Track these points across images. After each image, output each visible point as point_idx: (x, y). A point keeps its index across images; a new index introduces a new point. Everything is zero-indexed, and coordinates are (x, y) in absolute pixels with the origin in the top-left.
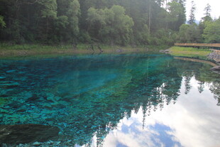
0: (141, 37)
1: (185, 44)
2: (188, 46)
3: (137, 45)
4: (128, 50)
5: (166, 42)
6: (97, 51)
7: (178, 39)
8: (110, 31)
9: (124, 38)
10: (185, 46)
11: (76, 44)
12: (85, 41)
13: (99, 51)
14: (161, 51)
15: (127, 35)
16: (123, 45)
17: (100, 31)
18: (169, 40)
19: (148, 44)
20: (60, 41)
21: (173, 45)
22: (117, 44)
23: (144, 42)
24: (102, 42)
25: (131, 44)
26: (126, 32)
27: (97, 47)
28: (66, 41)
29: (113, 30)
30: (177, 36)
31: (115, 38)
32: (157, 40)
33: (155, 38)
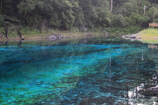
0: (96, 15)
3: (89, 27)
5: (137, 22)
8: (37, 7)
15: (70, 12)
16: (63, 28)
18: (143, 18)
19: (108, 26)
22: (54, 27)
23: (101, 23)
25: (79, 26)
31: (49, 18)
32: (123, 19)
33: (120, 16)
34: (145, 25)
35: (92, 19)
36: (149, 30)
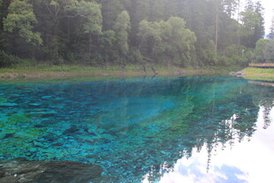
0: (206, 56)
1: (264, 65)
2: (267, 67)
3: (200, 65)
4: (189, 72)
5: (237, 63)
6: (150, 73)
7: (254, 58)
8: (166, 49)
9: (184, 57)
10: (264, 67)
11: (125, 65)
12: (135, 61)
13: (153, 73)
14: (231, 73)
15: (188, 53)
16: (182, 66)
17: (154, 49)
18: (243, 59)
19: (215, 65)
20: (105, 61)
21: (247, 66)
22: (175, 65)
23: (209, 63)
24: (157, 62)
25: (192, 64)
26: (186, 50)
27: (150, 69)
28: (112, 60)
29: (170, 47)
30: (253, 55)
31: (172, 57)
32: (226, 59)
33: (224, 57)
34: (245, 65)
35: (202, 59)
36: (248, 69)
